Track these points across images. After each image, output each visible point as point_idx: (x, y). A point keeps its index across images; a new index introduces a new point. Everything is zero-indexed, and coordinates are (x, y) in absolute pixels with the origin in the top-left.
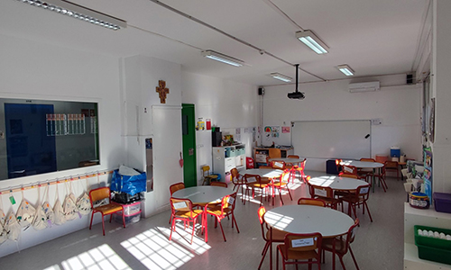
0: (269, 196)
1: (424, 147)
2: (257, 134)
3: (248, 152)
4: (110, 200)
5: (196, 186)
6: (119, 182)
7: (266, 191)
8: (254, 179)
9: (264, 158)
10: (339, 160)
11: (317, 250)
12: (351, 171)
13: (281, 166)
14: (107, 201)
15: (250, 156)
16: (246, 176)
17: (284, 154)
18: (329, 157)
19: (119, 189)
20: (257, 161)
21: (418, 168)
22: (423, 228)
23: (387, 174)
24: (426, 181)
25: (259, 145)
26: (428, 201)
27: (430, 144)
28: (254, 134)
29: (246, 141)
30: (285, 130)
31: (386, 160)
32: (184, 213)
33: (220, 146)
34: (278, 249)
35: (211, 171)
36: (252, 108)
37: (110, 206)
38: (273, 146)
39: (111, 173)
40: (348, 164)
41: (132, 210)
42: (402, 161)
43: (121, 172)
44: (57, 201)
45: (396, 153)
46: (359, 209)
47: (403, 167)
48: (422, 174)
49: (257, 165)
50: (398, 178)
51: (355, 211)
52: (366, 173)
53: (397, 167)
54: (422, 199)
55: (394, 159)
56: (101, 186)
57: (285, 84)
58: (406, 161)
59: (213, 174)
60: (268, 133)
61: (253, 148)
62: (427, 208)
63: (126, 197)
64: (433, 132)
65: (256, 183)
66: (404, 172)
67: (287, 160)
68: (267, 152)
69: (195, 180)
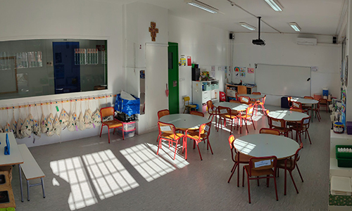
0: (238, 126)
1: (342, 89)
2: (228, 72)
3: (221, 87)
4: (114, 117)
5: (178, 113)
6: (120, 104)
7: (235, 121)
8: (226, 111)
9: (233, 93)
10: (290, 97)
11: (273, 169)
12: (298, 106)
13: (247, 101)
14: (112, 118)
15: (222, 90)
16: (219, 108)
17: (249, 91)
18: (283, 95)
19: (120, 110)
20: (228, 95)
21: (339, 104)
22: (340, 147)
23: (321, 108)
24: (343, 114)
25: (230, 82)
26: (343, 128)
27: (345, 88)
28: (226, 72)
29: (220, 78)
30: (250, 71)
31: (320, 98)
32: (169, 135)
33: (198, 80)
34: (244, 168)
35: (190, 101)
36: (224, 49)
37: (114, 122)
38: (241, 84)
39: (115, 96)
40: (295, 101)
41: (129, 127)
42: (329, 99)
43: (122, 97)
44: (81, 113)
45: (326, 93)
46: (303, 135)
47: (330, 103)
48: (340, 109)
49: (228, 99)
50: (327, 111)
51: (300, 137)
52: (307, 107)
53: (326, 103)
54: (340, 127)
55: (325, 97)
56: (108, 106)
57: (250, 32)
58: (332, 99)
59: (192, 104)
60: (237, 73)
61: (225, 84)
62: (342, 132)
63: (125, 117)
64: (347, 80)
65: (227, 114)
66: (331, 106)
67: (251, 96)
68: (236, 89)
69: (178, 108)
